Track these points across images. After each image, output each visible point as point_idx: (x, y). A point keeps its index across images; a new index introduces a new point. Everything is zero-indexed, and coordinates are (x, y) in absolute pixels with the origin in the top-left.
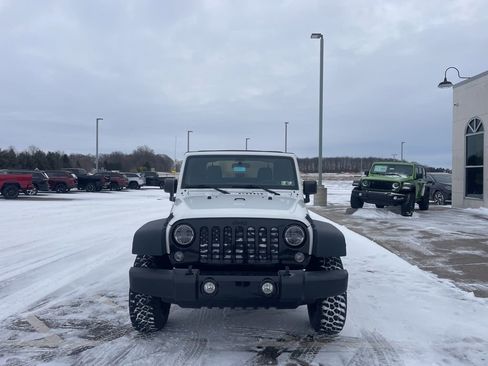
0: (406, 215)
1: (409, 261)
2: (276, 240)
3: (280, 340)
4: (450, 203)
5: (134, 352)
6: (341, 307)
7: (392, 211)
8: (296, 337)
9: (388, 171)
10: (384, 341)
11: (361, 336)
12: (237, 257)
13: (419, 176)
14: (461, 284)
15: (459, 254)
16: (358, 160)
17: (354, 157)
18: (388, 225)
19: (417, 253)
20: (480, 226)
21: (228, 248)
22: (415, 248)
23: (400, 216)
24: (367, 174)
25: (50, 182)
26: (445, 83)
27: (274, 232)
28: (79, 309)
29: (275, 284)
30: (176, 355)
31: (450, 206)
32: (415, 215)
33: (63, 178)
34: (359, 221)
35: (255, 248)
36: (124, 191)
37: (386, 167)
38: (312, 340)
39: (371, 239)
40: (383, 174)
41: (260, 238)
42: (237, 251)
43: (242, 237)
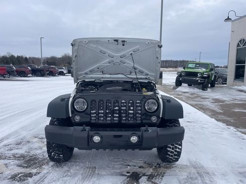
0: (204, 90)
1: (209, 115)
2: (140, 108)
3: (140, 167)
4: (226, 84)
5: (50, 177)
6: (179, 148)
7: (197, 88)
8: (150, 165)
9: (196, 66)
10: (202, 167)
11: (188, 164)
12: (115, 119)
13: (212, 70)
14: (240, 130)
15: (236, 112)
16: (177, 62)
17: (175, 60)
18: (195, 95)
19: (213, 111)
20: (243, 96)
21: (109, 113)
22: (212, 108)
23: (201, 90)
24: (184, 68)
25: (17, 71)
26: (228, 19)
27: (138, 103)
28: (20, 146)
29: (139, 137)
30: (76, 179)
31: (226, 85)
32: (209, 90)
33: (23, 69)
34: (180, 93)
35: (126, 113)
36: (57, 76)
37: (194, 65)
38: (160, 167)
39: (188, 103)
40: (193, 68)
41: (129, 107)
42: (115, 115)
43: (118, 106)
